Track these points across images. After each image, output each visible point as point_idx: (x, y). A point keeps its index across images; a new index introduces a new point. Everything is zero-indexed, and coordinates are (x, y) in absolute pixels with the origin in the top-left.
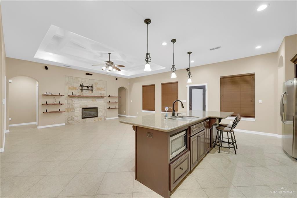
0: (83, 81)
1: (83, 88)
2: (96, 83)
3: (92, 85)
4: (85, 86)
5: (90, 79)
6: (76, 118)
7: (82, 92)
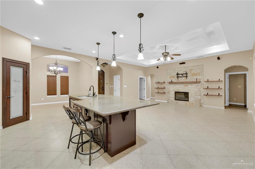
0: (179, 70)
1: (179, 76)
2: (191, 70)
3: (186, 72)
4: (180, 74)
5: (185, 67)
6: (171, 99)
7: (178, 79)
